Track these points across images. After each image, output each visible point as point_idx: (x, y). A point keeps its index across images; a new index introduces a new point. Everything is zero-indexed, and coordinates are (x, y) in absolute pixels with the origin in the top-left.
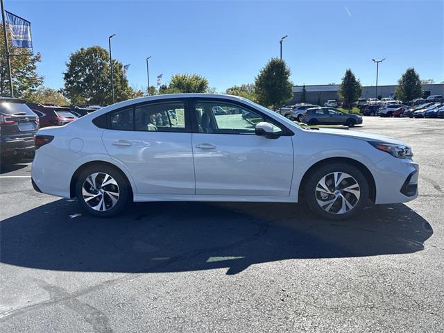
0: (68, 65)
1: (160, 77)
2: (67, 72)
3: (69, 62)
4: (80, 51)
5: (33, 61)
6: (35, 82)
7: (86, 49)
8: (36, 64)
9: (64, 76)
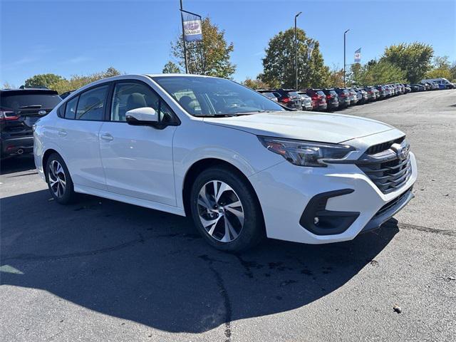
0: (267, 51)
1: (359, 51)
2: (265, 58)
3: (268, 47)
4: (278, 35)
5: (227, 51)
6: (228, 71)
7: (284, 32)
8: (230, 54)
9: (262, 62)
